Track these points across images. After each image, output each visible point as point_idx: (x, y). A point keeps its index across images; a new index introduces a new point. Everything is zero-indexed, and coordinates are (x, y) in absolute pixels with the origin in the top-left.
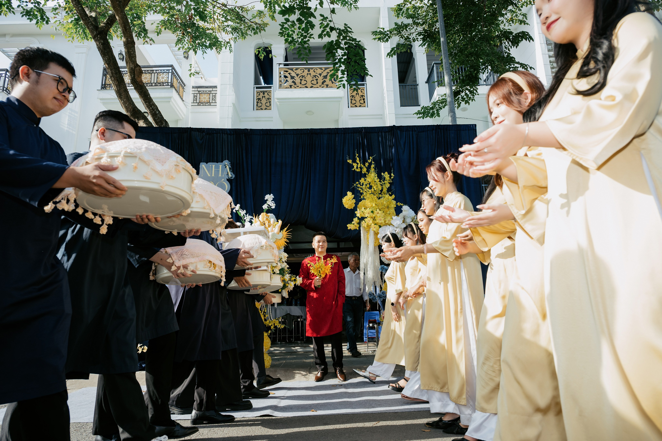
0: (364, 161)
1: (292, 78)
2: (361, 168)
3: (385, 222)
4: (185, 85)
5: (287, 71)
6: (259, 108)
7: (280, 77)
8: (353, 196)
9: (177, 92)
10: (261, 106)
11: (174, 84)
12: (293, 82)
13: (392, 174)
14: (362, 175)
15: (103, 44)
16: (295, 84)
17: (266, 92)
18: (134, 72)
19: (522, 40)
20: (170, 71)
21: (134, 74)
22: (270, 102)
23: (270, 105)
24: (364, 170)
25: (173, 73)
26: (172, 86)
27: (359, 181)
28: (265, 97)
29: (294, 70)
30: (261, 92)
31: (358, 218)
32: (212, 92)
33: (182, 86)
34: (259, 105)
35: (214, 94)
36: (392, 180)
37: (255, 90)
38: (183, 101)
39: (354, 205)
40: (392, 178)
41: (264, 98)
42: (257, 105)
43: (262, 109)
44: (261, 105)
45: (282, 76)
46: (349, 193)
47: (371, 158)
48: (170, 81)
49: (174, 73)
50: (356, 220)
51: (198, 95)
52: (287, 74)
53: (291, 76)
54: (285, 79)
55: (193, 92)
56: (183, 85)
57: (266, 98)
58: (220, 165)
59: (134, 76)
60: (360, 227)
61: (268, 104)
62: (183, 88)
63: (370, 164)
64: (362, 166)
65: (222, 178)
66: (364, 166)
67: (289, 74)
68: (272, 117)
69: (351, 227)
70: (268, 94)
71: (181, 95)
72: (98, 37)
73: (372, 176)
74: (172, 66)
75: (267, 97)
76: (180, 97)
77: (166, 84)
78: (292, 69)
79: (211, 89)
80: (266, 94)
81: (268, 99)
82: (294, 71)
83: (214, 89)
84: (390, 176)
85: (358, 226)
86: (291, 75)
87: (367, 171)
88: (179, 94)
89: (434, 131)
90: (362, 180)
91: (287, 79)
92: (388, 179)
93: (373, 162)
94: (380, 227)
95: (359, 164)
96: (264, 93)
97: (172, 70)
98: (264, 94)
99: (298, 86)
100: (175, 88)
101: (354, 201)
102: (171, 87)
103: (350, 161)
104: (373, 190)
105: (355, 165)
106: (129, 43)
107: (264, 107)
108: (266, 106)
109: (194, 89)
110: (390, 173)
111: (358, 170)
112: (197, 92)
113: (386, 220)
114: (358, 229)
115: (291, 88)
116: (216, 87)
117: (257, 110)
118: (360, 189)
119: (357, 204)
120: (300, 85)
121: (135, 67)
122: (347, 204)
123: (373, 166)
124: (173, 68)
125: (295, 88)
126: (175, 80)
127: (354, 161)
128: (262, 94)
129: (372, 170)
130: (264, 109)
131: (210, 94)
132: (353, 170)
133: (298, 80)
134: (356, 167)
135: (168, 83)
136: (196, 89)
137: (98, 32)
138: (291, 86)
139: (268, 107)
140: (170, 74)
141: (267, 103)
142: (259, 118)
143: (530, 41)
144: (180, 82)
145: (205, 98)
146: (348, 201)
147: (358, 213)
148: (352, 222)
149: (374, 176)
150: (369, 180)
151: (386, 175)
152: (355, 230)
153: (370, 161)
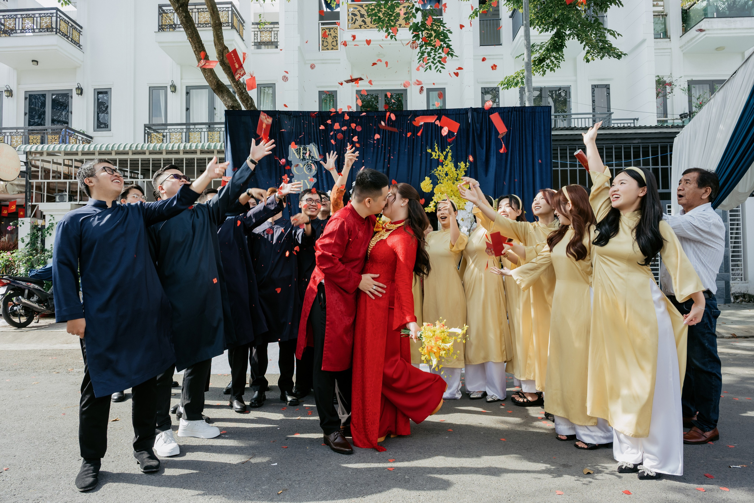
0: (442, 150)
1: (362, 16)
2: (439, 156)
3: (459, 206)
4: (244, 22)
5: (356, 8)
6: (325, 48)
7: (349, 15)
8: (431, 181)
9: (238, 32)
10: (327, 46)
11: (234, 24)
12: (363, 21)
13: (468, 164)
14: (438, 163)
15: (185, 17)
16: (365, 24)
17: (332, 29)
18: (223, 54)
19: (611, 4)
20: (230, 9)
21: (223, 56)
22: (337, 41)
23: (337, 44)
24: (442, 158)
25: (232, 11)
26: (233, 27)
27: (437, 169)
28: (331, 34)
29: (364, 6)
30: (327, 29)
31: (435, 202)
32: (274, 29)
33: (242, 24)
34: (325, 44)
35: (276, 32)
36: (467, 168)
37: (321, 26)
38: (243, 40)
39: (431, 189)
40: (467, 166)
41: (330, 36)
42: (323, 45)
43: (328, 49)
44: (326, 44)
45: (350, 14)
46: (427, 178)
47: (448, 147)
48: (230, 21)
49: (234, 11)
50: (432, 204)
51: (259, 32)
52: (357, 12)
53: (361, 14)
54: (354, 18)
55: (253, 30)
56: (242, 22)
57: (332, 36)
58: (308, 148)
59: (223, 58)
61: (334, 44)
62: (243, 26)
63: (448, 153)
64: (441, 154)
66: (442, 154)
67: (359, 11)
68: (340, 59)
70: (334, 32)
71: (241, 34)
72: (180, 10)
73: (449, 166)
74: (231, 3)
75: (333, 34)
76: (241, 37)
77: (227, 24)
78: (361, 6)
79: (272, 26)
80: (332, 31)
81: (335, 37)
82: (364, 8)
83: (276, 26)
84: (466, 165)
85: (434, 208)
86: (361, 12)
87: (444, 159)
88: (239, 34)
89: (510, 113)
90: (440, 168)
91: (356, 17)
92: (464, 167)
93: (450, 151)
95: (438, 152)
96: (330, 29)
97: (231, 7)
98: (330, 31)
99: (368, 26)
100: (235, 28)
101: (432, 186)
102: (232, 29)
103: (429, 151)
104: (449, 176)
105: (434, 154)
106: (217, 26)
107: (330, 47)
108: (333, 45)
109: (253, 26)
110: (465, 163)
111: (437, 157)
112: (257, 30)
113: (461, 205)
114: (434, 211)
115: (361, 28)
116: (277, 23)
117: (323, 50)
118: (437, 175)
119: (433, 188)
120: (370, 25)
121: (224, 50)
122: (425, 188)
123: (450, 154)
124: (233, 6)
125: (365, 28)
126: (235, 18)
127: (433, 150)
128: (327, 31)
129: (449, 158)
130: (330, 49)
131: (271, 31)
132: (432, 158)
133: (368, 20)
134: (435, 156)
135: (228, 23)
136: (256, 26)
137: (179, 5)
138: (360, 26)
139: (334, 47)
140: (230, 12)
141: (333, 41)
142: (325, 60)
143: (619, 6)
144: (239, 20)
145: (266, 37)
146: (426, 185)
147: (435, 199)
148: (430, 205)
149: (451, 165)
150: (446, 169)
151: (462, 165)
152: (432, 212)
153: (447, 150)
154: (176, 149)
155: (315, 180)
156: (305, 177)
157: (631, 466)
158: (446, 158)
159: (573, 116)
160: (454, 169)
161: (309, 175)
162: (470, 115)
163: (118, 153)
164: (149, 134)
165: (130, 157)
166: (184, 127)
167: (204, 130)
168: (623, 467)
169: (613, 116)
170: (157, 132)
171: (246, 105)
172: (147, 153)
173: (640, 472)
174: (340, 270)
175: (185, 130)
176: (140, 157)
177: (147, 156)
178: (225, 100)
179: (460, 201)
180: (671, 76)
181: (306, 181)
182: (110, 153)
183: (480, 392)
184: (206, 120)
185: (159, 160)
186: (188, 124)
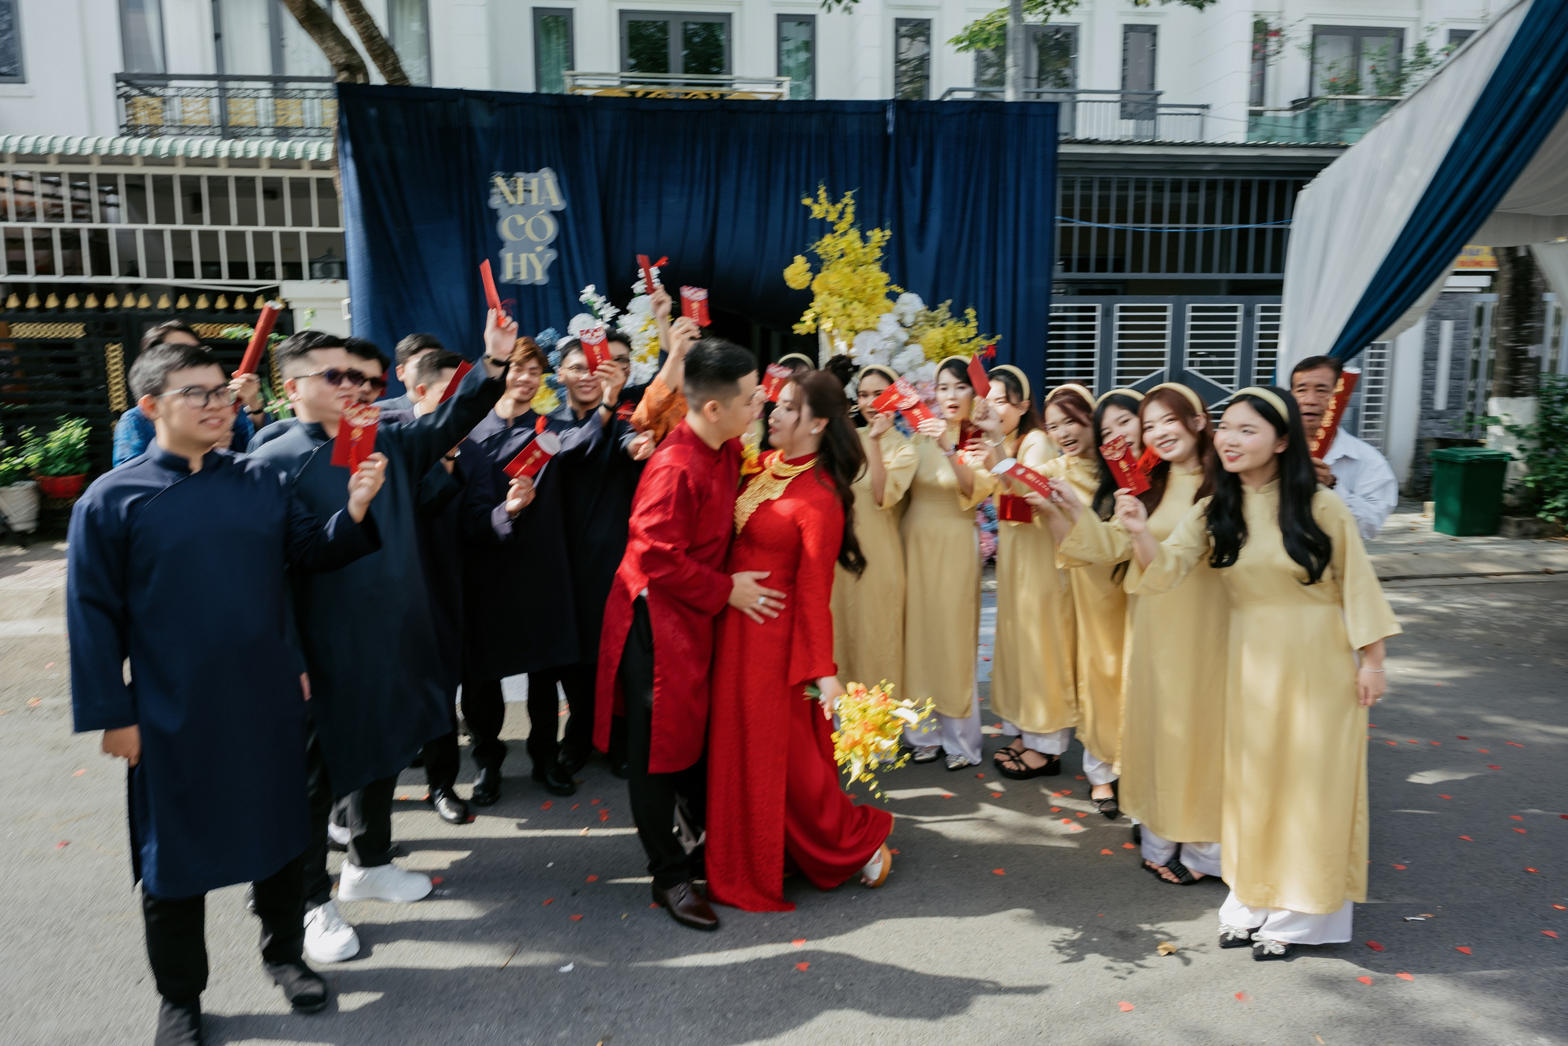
0: (834, 199)
2: (827, 212)
3: (867, 323)
8: (808, 265)
13: (887, 231)
14: (825, 227)
24: (834, 217)
27: (821, 240)
31: (814, 312)
36: (886, 241)
39: (808, 284)
40: (887, 238)
47: (848, 193)
50: (808, 316)
58: (534, 180)
60: (817, 328)
63: (846, 206)
64: (831, 208)
65: (538, 208)
66: (834, 207)
69: (800, 329)
73: (849, 235)
84: (883, 236)
85: (814, 326)
87: (838, 218)
90: (828, 239)
92: (880, 240)
93: (852, 201)
94: (857, 332)
95: (824, 205)
101: (808, 275)
103: (807, 201)
104: (847, 258)
105: (815, 207)
110: (882, 230)
111: (822, 216)
113: (870, 321)
114: (813, 332)
118: (821, 252)
119: (812, 280)
122: (795, 282)
123: (850, 210)
127: (816, 200)
129: (850, 217)
132: (812, 217)
134: (818, 211)
146: (796, 274)
147: (817, 306)
148: (803, 319)
149: (854, 234)
150: (843, 244)
151: (877, 236)
152: (809, 334)
153: (846, 200)
154: (209, 154)
155: (551, 255)
156: (530, 247)
157: (1243, 935)
158: (841, 216)
159: (1081, 97)
160: (858, 244)
161: (539, 244)
162: (890, 115)
163: (63, 159)
164: (127, 97)
165: (95, 169)
166: (212, 84)
167: (265, 93)
168: (1230, 938)
169: (1162, 100)
170: (147, 94)
171: (383, 69)
172: (138, 161)
173: (1256, 945)
174: (690, 574)
175: (215, 92)
176: (122, 170)
177: (137, 169)
178: (326, 50)
179: (869, 312)
180: (1280, 14)
181: (532, 256)
182: (42, 159)
183: (932, 748)
184: (265, 70)
185: (169, 178)
186: (221, 77)
